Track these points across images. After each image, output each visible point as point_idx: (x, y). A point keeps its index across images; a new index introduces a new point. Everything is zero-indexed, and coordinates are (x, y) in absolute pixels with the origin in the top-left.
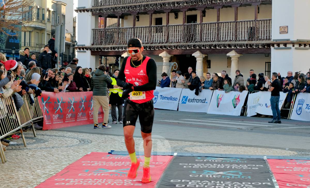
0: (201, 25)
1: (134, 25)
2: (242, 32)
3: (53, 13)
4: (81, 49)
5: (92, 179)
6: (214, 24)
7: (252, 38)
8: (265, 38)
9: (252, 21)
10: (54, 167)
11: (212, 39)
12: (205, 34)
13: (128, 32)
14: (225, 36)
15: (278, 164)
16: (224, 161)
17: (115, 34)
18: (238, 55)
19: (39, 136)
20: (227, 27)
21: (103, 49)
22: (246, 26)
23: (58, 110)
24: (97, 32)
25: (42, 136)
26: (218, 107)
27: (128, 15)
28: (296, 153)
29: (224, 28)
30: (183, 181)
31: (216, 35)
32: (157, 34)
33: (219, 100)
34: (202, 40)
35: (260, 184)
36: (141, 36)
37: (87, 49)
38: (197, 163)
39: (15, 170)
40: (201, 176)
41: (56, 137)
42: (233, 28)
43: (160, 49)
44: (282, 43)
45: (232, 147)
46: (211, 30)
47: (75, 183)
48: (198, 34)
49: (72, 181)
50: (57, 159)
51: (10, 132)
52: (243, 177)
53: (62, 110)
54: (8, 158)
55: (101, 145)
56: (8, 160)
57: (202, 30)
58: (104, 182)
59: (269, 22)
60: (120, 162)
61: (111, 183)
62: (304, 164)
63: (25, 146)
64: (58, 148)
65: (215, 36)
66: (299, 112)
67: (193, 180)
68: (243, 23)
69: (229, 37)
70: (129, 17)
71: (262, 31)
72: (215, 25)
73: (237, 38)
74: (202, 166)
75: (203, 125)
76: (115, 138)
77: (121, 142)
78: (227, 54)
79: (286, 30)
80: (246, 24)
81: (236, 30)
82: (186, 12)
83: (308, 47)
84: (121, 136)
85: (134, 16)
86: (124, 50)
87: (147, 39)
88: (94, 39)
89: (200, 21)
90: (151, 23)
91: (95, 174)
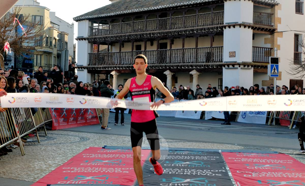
0: (170, 50)
1: (120, 50)
2: (201, 56)
3: (58, 41)
4: (80, 68)
5: (91, 168)
6: (180, 50)
7: (209, 61)
8: (218, 60)
9: (209, 48)
10: (61, 159)
11: (178, 61)
12: (173, 57)
13: (115, 55)
14: (189, 59)
15: (229, 156)
16: (189, 154)
17: (106, 57)
18: (198, 73)
19: (49, 134)
20: (190, 52)
21: (96, 68)
22: (204, 51)
23: (63, 115)
24: (92, 55)
25: (52, 135)
26: (183, 112)
28: (243, 148)
29: (188, 53)
31: (182, 58)
34: (171, 62)
35: (217, 171)
36: (125, 59)
37: (84, 68)
39: (32, 161)
40: (173, 165)
41: (62, 135)
42: (194, 53)
44: (231, 64)
45: (195, 143)
46: (178, 54)
47: (78, 171)
48: (168, 57)
49: (76, 169)
50: (63, 152)
51: (28, 132)
53: (66, 115)
54: (26, 151)
55: (96, 141)
56: (26, 153)
57: (171, 55)
58: (100, 170)
59: (221, 49)
60: (112, 155)
61: (105, 170)
63: (39, 143)
64: (64, 144)
65: (181, 59)
66: (244, 117)
67: (167, 168)
68: (202, 49)
69: (191, 59)
70: (116, 44)
71: (216, 55)
73: (197, 60)
74: (173, 157)
75: (172, 126)
76: (107, 136)
77: (111, 139)
78: (190, 72)
79: (234, 54)
80: (204, 50)
81: (197, 55)
82: (159, 41)
83: (250, 67)
84: (112, 134)
85: (120, 43)
86: (112, 69)
87: (129, 61)
88: (90, 61)
89: (170, 47)
90: (133, 49)
91: (93, 164)
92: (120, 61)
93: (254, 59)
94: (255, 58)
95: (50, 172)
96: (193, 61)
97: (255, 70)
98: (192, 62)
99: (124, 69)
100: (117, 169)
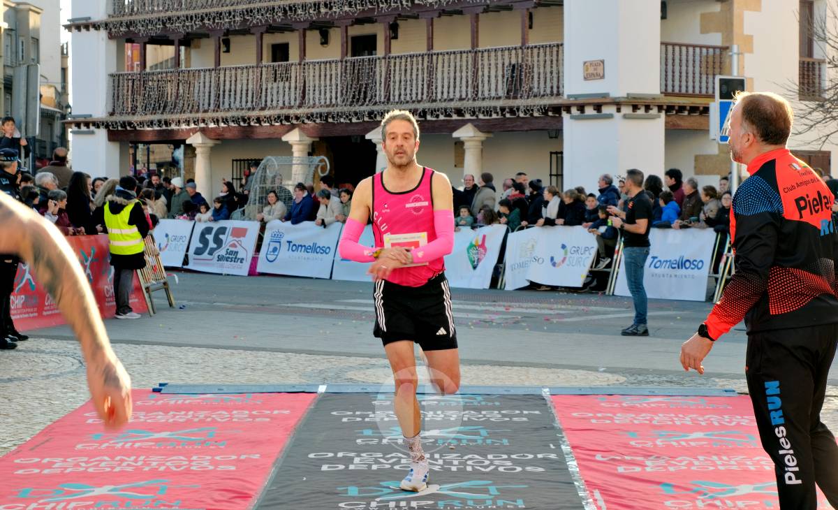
0: (387, 60)
1: (218, 62)
2: (489, 77)
3: (7, 34)
4: (82, 126)
5: (110, 458)
6: (420, 58)
7: (516, 91)
8: (548, 91)
9: (515, 49)
10: (12, 430)
11: (414, 96)
12: (397, 83)
13: (202, 81)
14: (449, 88)
17: (169, 85)
18: (482, 136)
20: (452, 64)
21: (138, 125)
23: (24, 285)
24: (121, 81)
27: (200, 38)
28: (622, 379)
29: (446, 69)
31: (425, 86)
32: (275, 85)
34: (389, 99)
36: (235, 91)
37: (97, 125)
42: (467, 68)
43: (283, 122)
44: (589, 104)
46: (412, 72)
47: (66, 468)
48: (380, 84)
49: (58, 463)
50: (20, 408)
53: (33, 283)
57: (390, 74)
59: (558, 51)
60: (183, 413)
64: (24, 382)
65: (423, 89)
68: (493, 54)
69: (458, 89)
70: (204, 41)
71: (539, 74)
72: (423, 61)
73: (477, 91)
76: (172, 353)
77: (185, 361)
78: (453, 132)
79: (600, 71)
80: (500, 57)
81: (475, 73)
82: (349, 28)
83: (654, 111)
84: (186, 345)
85: (218, 38)
86: (193, 126)
87: (250, 99)
88: (116, 101)
89: (385, 50)
90: (260, 58)
91: (117, 443)
92: (219, 97)
93: (666, 86)
94: (670, 83)
96: (464, 96)
97: (670, 119)
98: (461, 99)
99: (232, 124)
100: (199, 458)
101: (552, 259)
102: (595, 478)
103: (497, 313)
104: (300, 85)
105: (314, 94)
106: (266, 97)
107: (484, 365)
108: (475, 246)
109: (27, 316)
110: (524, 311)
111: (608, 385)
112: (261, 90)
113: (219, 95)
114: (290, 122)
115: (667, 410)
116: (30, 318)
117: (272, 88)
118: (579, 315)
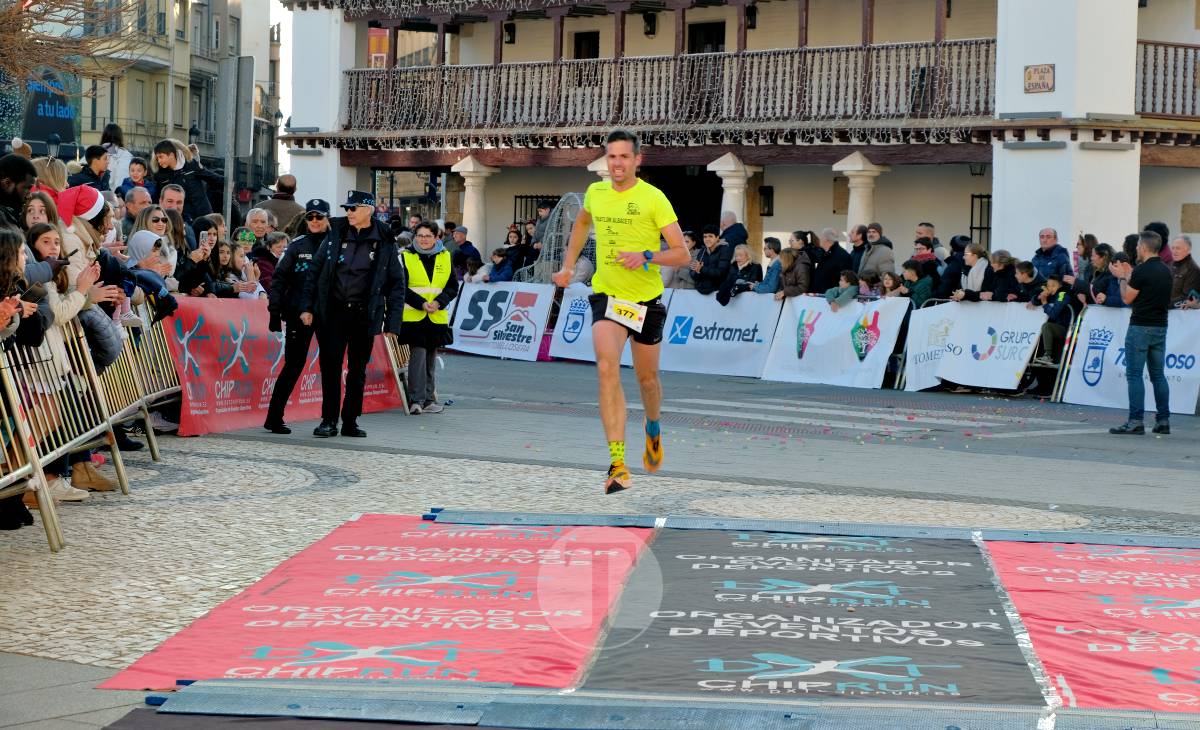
0: (741, 58)
1: (499, 57)
2: (887, 86)
3: (197, 11)
4: (305, 143)
5: (373, 608)
6: (788, 57)
7: (926, 106)
8: (972, 107)
9: (926, 46)
10: (234, 566)
11: (778, 111)
12: (755, 92)
13: (475, 83)
14: (828, 100)
15: (1022, 559)
16: (832, 548)
17: (428, 88)
18: (875, 170)
19: (169, 456)
20: (834, 67)
21: (384, 144)
22: (903, 64)
23: (235, 365)
24: (361, 82)
25: (182, 458)
26: (800, 355)
27: (473, 22)
28: (1084, 522)
29: (825, 73)
30: (694, 614)
31: (795, 96)
32: (580, 91)
33: (804, 331)
34: (742, 115)
35: (963, 625)
36: (523, 99)
37: (326, 142)
38: (737, 553)
39: (97, 575)
40: (755, 598)
41: (229, 461)
42: (856, 73)
43: (590, 144)
44: (1031, 128)
45: (860, 500)
46: (775, 77)
47: (314, 621)
48: (730, 93)
49: (303, 613)
50: (242, 537)
51: (75, 440)
52: (902, 603)
53: (247, 364)
54: (70, 532)
55: (392, 488)
56: (68, 540)
57: (744, 79)
58: (415, 618)
59: (987, 51)
60: (468, 550)
61: (440, 620)
62: (1114, 557)
63: (124, 493)
64: (243, 501)
65: (791, 101)
66: (1092, 378)
67: (729, 612)
68: (893, 53)
69: (841, 102)
70: (479, 27)
71: (960, 83)
72: (792, 61)
73: (870, 106)
74: (756, 563)
75: (749, 420)
76: (442, 466)
77: (463, 479)
78: (833, 164)
79: (1048, 79)
80: (903, 58)
81: (867, 80)
82: (687, 12)
83: (1126, 140)
84: (461, 457)
85: (499, 23)
86: (461, 147)
87: (543, 110)
88: (353, 109)
89: (739, 44)
90: (559, 53)
91: (382, 589)
92: (499, 107)
93: (1144, 103)
94: (1149, 99)
95: (184, 626)
96: (850, 112)
97: (1147, 152)
98: (846, 117)
99: (517, 146)
100: (496, 612)
101: (974, 348)
102: (1057, 659)
103: (896, 423)
104: (616, 92)
105: (635, 105)
106: (567, 107)
107: (885, 495)
108: (863, 327)
109: (236, 409)
110: (934, 421)
111: (1065, 529)
112: (560, 98)
113: (500, 103)
114: (599, 144)
115: (1152, 567)
116: (240, 411)
117: (575, 95)
118: (1014, 430)
